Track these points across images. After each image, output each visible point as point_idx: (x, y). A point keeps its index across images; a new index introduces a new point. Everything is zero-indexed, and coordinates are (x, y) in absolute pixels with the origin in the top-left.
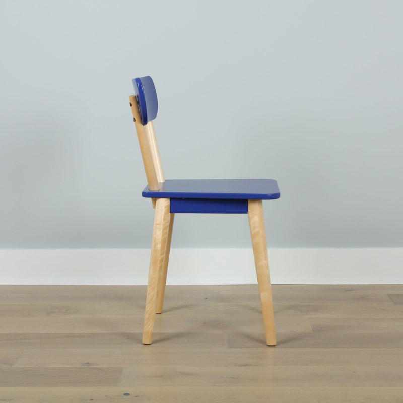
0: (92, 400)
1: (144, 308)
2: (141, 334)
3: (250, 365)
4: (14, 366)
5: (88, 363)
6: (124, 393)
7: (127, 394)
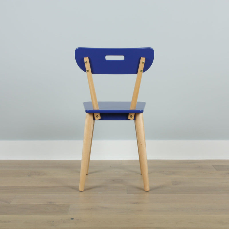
0: (53, 222)
1: (79, 172)
2: (78, 186)
3: (139, 203)
4: (11, 204)
5: (51, 202)
6: (70, 218)
7: (72, 219)
